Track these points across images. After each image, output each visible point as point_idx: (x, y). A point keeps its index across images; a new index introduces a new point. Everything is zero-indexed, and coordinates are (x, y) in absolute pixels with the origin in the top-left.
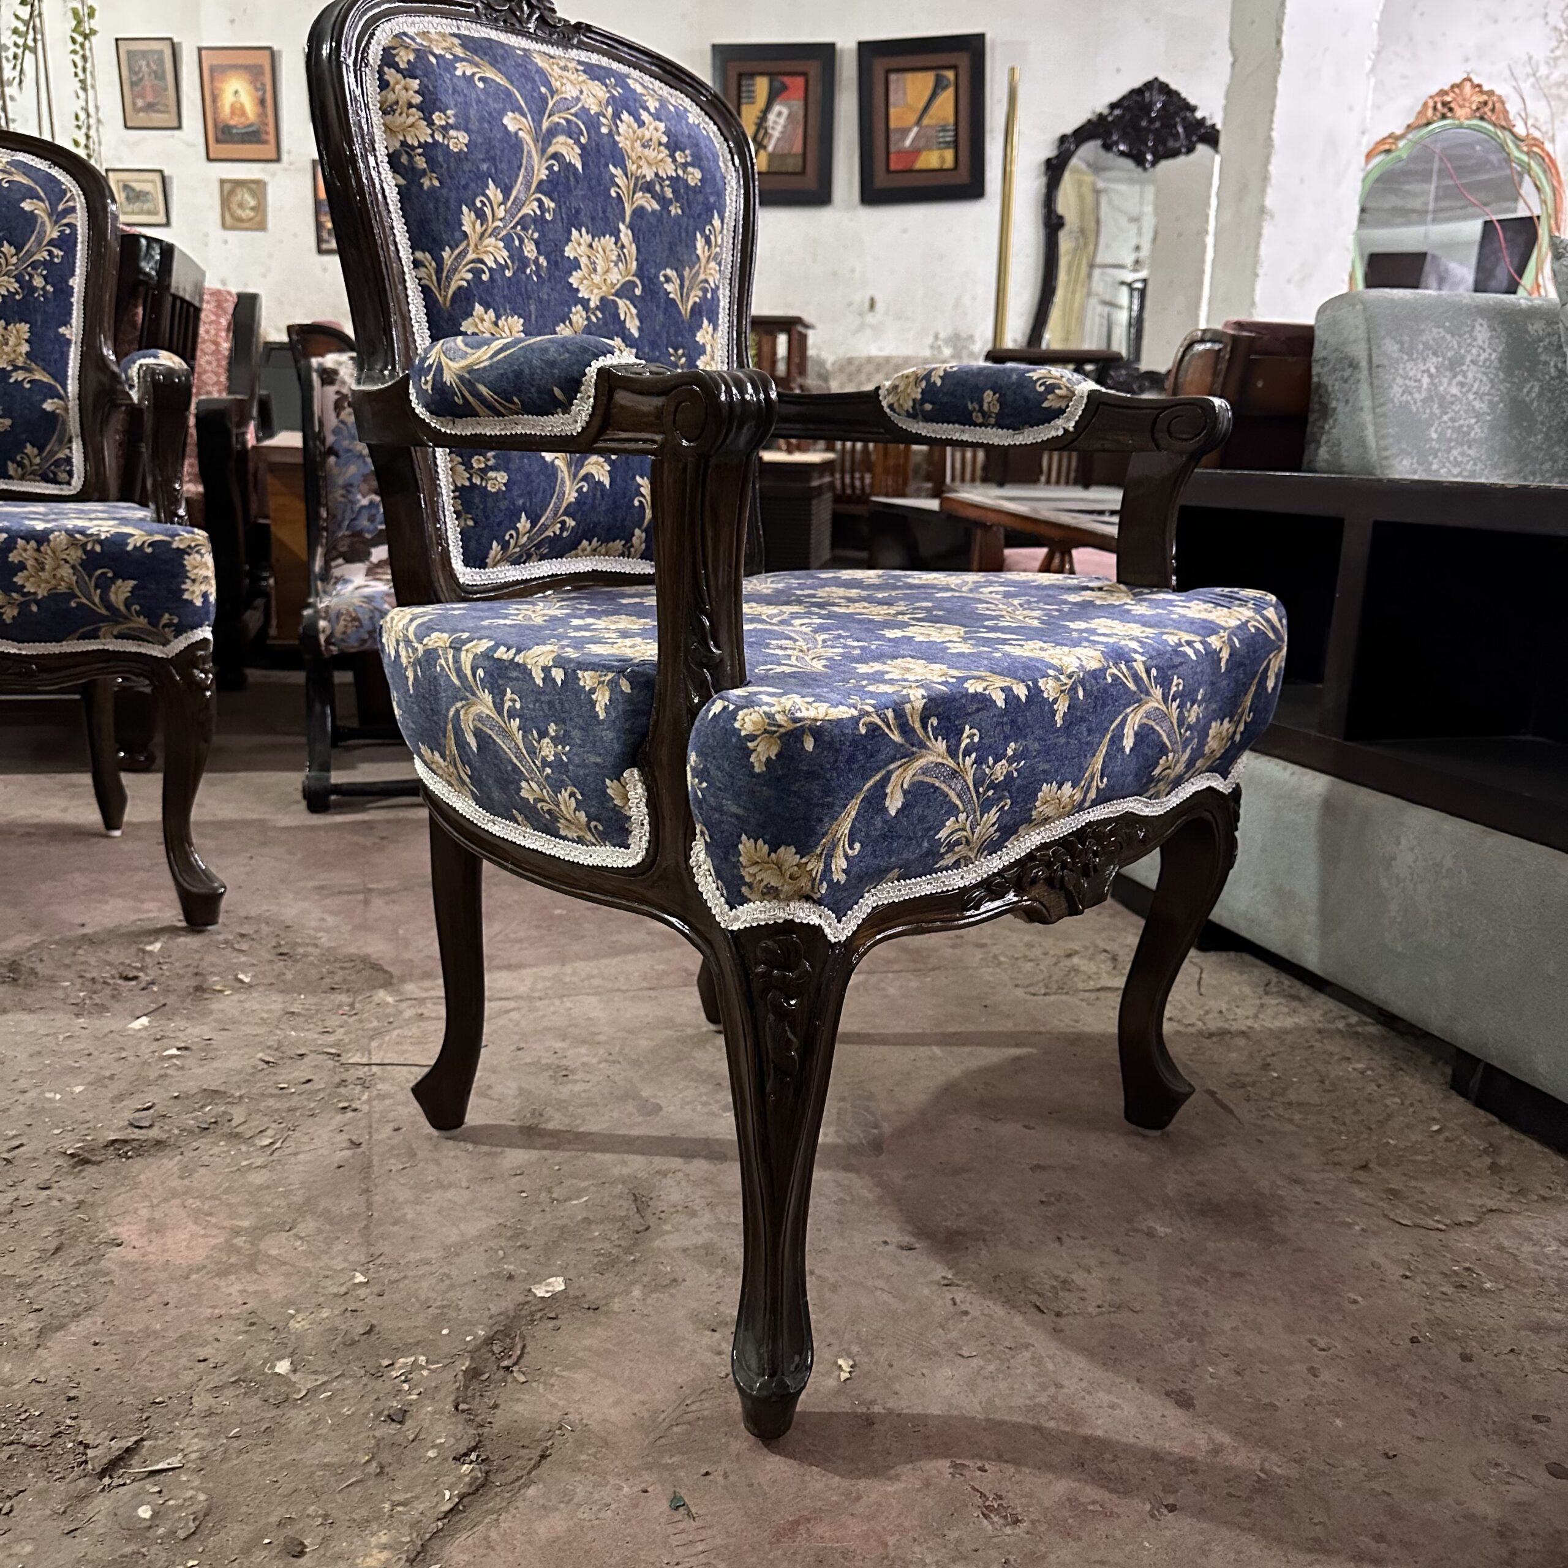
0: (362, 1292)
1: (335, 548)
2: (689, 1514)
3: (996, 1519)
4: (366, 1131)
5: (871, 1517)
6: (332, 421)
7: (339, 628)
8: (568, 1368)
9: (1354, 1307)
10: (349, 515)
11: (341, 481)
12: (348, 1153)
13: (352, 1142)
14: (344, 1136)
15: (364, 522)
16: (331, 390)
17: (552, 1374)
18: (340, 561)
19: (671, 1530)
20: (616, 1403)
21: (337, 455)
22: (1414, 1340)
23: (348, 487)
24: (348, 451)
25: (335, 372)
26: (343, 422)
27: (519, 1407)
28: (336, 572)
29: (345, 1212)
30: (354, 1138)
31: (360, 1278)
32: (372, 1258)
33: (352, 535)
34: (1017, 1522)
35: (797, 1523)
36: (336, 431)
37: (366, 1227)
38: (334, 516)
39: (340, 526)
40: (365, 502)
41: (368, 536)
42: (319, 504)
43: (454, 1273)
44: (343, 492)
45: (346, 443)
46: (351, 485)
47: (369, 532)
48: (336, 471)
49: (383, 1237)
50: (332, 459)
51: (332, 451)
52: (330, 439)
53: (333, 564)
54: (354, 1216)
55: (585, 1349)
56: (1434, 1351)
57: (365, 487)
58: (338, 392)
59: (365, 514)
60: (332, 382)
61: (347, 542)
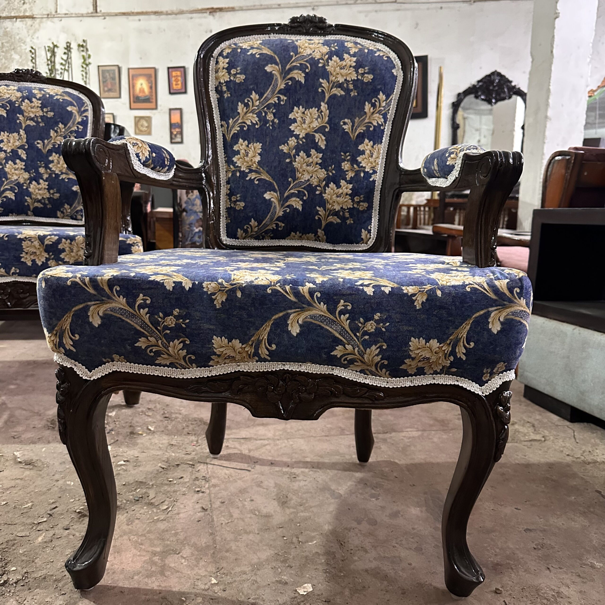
0: (216, 588)
4: (209, 503)
11: (188, 222)
12: (202, 514)
13: (203, 508)
14: (200, 505)
23: (191, 224)
29: (204, 545)
30: (204, 507)
31: (214, 581)
32: (219, 569)
37: (214, 553)
40: (197, 230)
44: (188, 226)
48: (186, 218)
49: (222, 558)
54: (208, 547)
57: (197, 225)
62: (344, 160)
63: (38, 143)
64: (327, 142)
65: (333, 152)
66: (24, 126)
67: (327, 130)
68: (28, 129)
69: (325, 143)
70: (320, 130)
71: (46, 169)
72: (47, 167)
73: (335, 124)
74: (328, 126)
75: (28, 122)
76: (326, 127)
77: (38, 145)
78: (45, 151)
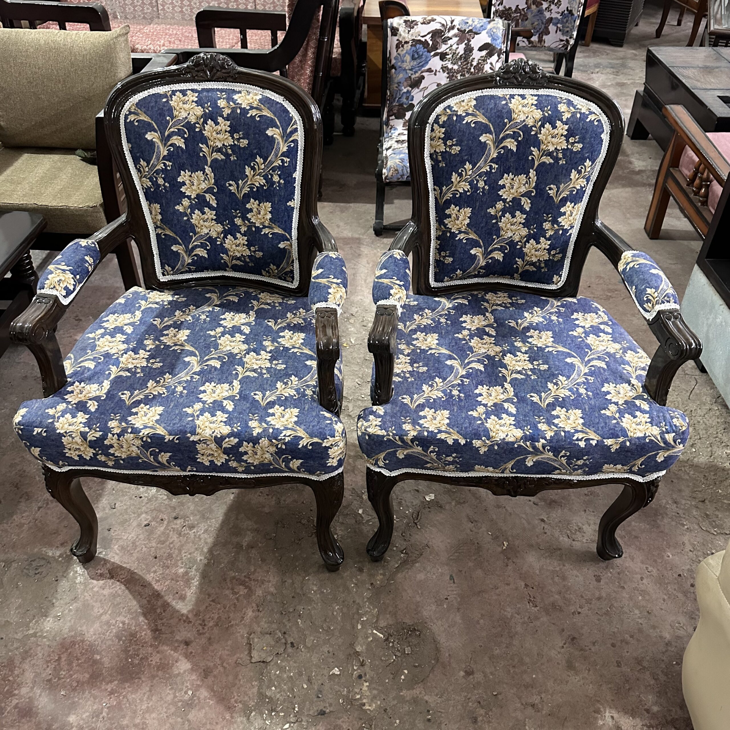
1: (392, 110)
2: (454, 582)
3: (531, 604)
5: (499, 595)
6: (394, 53)
7: (390, 174)
8: (431, 526)
9: (668, 558)
10: (398, 96)
11: (396, 81)
15: (404, 100)
16: (395, 38)
17: (427, 527)
18: (393, 117)
19: (449, 586)
20: (442, 542)
21: (396, 69)
22: (680, 575)
23: (399, 83)
24: (400, 67)
25: (398, 30)
26: (399, 54)
27: (417, 537)
28: (391, 123)
33: (399, 105)
34: (536, 606)
35: (480, 592)
36: (396, 58)
38: (393, 96)
39: (394, 101)
40: (405, 90)
41: (405, 106)
42: (386, 89)
43: (406, 487)
44: (396, 85)
45: (399, 64)
46: (400, 83)
47: (406, 104)
48: (394, 76)
50: (393, 70)
51: (393, 67)
52: (393, 61)
53: (391, 118)
55: (437, 520)
56: (684, 581)
57: (405, 84)
58: (398, 40)
59: (405, 96)
60: (396, 35)
61: (396, 108)
62: (546, 221)
63: (230, 185)
64: (532, 205)
65: (536, 213)
66: (209, 161)
67: (533, 194)
68: (215, 165)
69: (530, 205)
70: (527, 195)
71: (243, 221)
72: (244, 218)
73: (541, 190)
74: (534, 191)
75: (215, 155)
76: (533, 192)
77: (231, 188)
78: (240, 196)
